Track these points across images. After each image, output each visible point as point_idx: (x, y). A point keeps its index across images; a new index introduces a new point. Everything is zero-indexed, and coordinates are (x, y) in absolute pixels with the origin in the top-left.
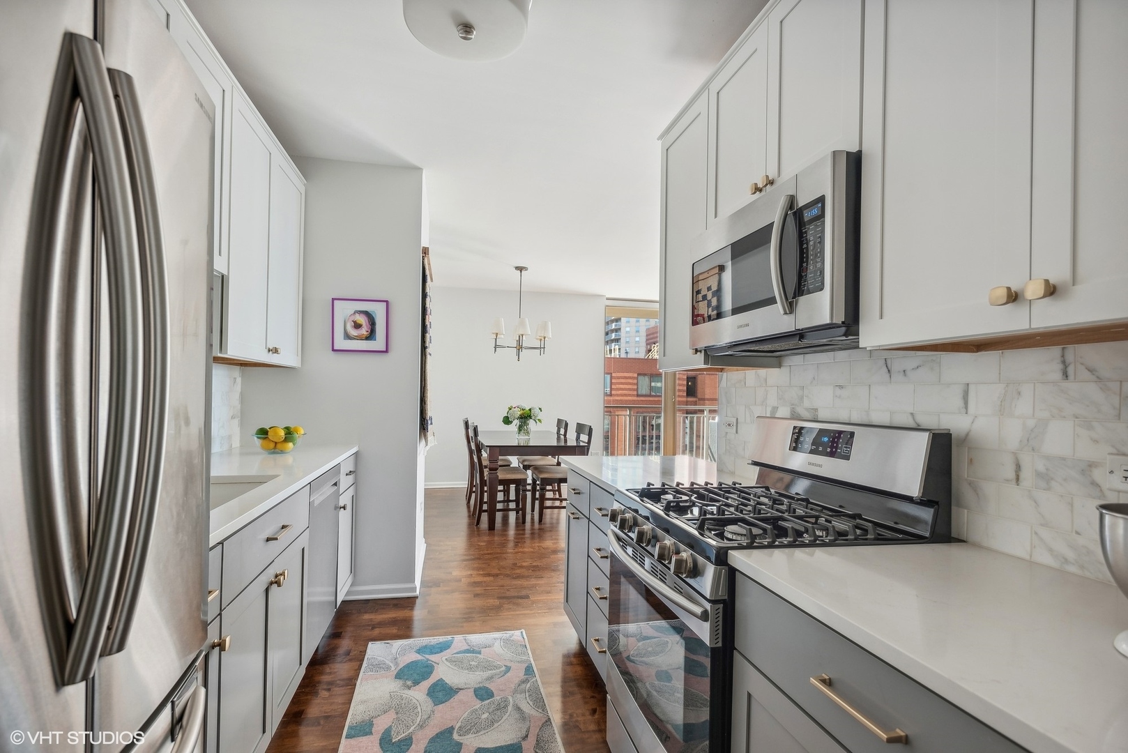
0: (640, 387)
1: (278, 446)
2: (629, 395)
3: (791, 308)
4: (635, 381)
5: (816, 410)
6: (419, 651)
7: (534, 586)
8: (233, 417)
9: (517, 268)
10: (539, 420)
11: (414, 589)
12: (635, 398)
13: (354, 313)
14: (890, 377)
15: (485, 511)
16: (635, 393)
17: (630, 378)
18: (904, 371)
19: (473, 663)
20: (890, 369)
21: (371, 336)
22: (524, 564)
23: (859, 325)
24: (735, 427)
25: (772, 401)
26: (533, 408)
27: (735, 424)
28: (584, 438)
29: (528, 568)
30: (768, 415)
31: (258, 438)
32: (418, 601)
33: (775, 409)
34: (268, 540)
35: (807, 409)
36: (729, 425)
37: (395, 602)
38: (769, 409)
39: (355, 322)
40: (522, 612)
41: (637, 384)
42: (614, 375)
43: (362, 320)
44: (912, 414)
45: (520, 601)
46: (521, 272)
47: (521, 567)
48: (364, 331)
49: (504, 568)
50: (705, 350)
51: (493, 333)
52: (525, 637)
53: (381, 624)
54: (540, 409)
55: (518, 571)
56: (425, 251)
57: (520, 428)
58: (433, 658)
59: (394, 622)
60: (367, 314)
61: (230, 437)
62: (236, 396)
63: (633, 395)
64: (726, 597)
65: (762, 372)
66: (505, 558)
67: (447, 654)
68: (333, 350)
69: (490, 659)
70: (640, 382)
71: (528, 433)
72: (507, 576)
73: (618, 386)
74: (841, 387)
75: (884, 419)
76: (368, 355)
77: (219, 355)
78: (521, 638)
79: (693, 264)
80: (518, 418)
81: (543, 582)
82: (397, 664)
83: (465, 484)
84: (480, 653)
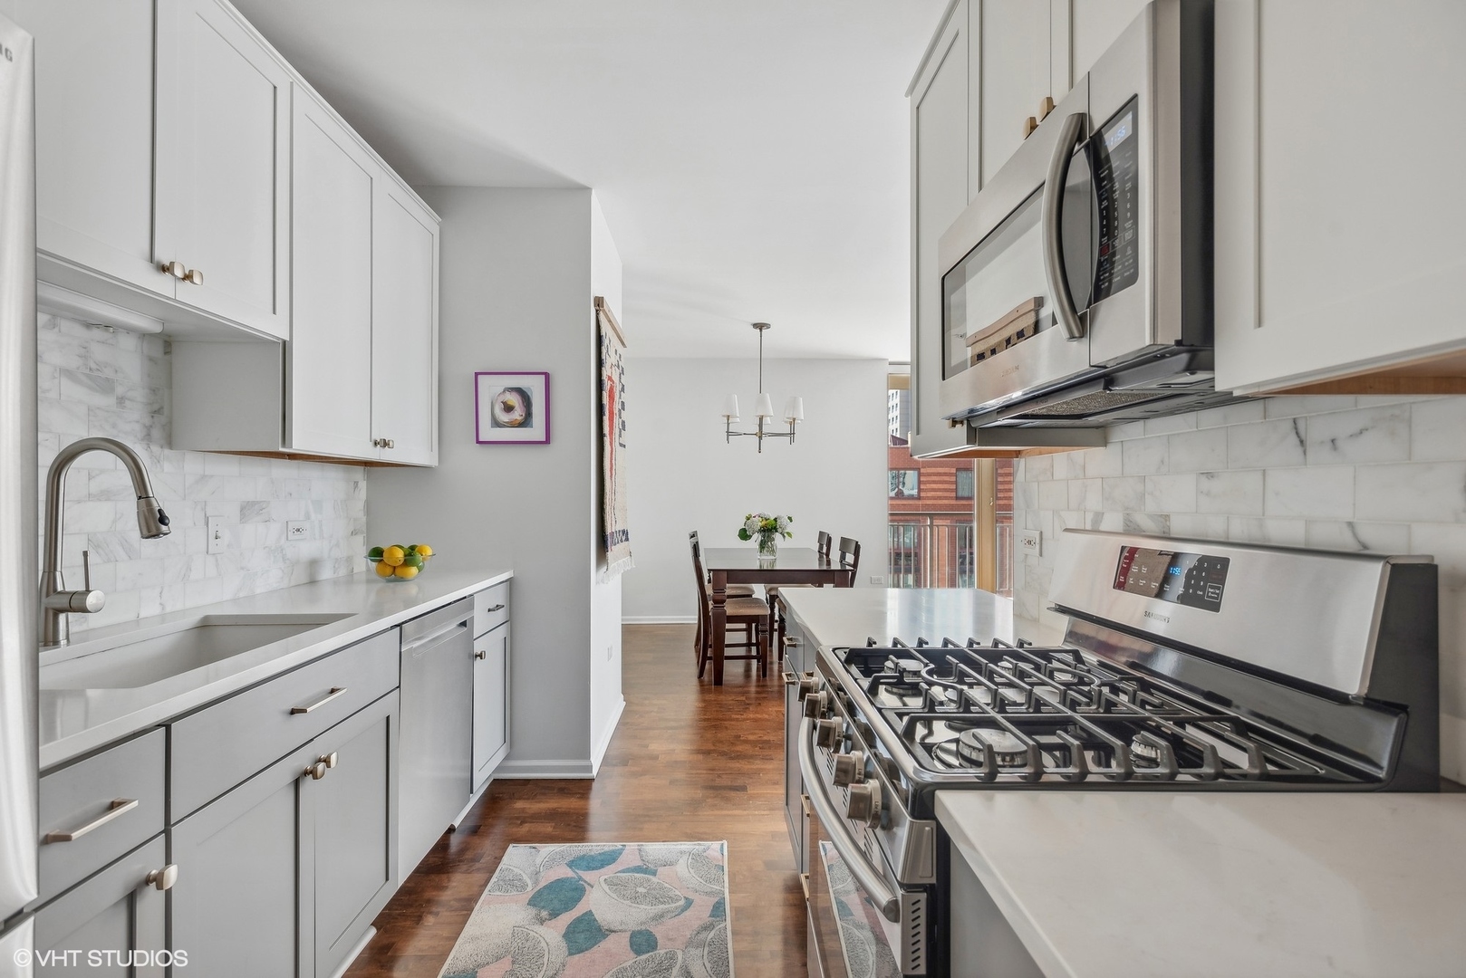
0: (960, 487)
1: (398, 571)
2: (946, 498)
3: (1082, 324)
4: (953, 479)
5: (1167, 517)
6: (571, 864)
7: (758, 772)
8: (354, 533)
9: (755, 326)
10: (788, 533)
11: (589, 768)
12: (954, 502)
13: (504, 391)
14: (1305, 453)
15: (710, 658)
16: (953, 494)
17: (945, 474)
18: (1333, 441)
19: (641, 890)
20: (1303, 438)
21: (526, 422)
22: (751, 738)
23: (1213, 346)
24: (1038, 547)
25: (1094, 502)
26: (780, 517)
27: (1038, 541)
28: (850, 558)
29: (754, 743)
30: (1088, 527)
31: (372, 560)
32: (595, 785)
33: (1098, 517)
34: (293, 712)
35: (1151, 516)
36: (1029, 542)
37: (563, 785)
38: (1089, 517)
39: (504, 403)
40: (730, 812)
41: (956, 483)
42: (922, 470)
43: (514, 399)
44: (1351, 525)
45: (733, 794)
46: (761, 331)
47: (746, 742)
48: (518, 415)
49: (721, 742)
50: (968, 421)
51: (724, 416)
52: (726, 853)
53: (536, 817)
54: (790, 519)
55: (740, 748)
56: (599, 302)
57: (763, 545)
58: (588, 876)
59: (552, 816)
60: (520, 392)
61: (349, 559)
62: (360, 505)
63: (951, 498)
64: (934, 881)
65: (1079, 454)
66: (726, 728)
67: (608, 872)
68: (478, 442)
69: (666, 885)
70: (959, 481)
71: (773, 552)
72: (723, 754)
73: (929, 486)
74: (1210, 475)
75: (1293, 533)
76: (524, 447)
77: (281, 449)
78: (718, 855)
79: (943, 279)
80: (760, 531)
81: (771, 767)
82: (536, 882)
83: (694, 619)
84: (654, 873)
